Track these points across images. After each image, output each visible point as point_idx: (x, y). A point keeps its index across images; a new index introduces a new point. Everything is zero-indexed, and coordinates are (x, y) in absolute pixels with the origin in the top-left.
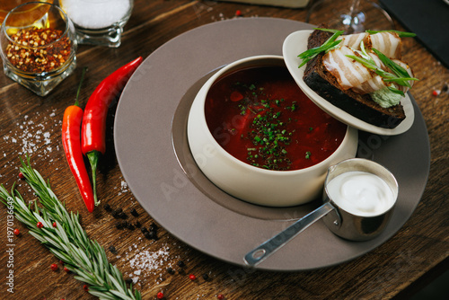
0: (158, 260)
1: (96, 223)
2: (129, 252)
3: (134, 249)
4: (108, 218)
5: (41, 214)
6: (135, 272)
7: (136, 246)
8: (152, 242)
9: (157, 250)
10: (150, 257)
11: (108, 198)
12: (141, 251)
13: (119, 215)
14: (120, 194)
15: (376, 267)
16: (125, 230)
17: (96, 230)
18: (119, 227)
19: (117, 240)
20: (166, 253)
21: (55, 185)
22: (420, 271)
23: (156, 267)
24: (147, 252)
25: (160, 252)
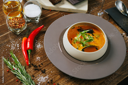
0: (45, 79)
1: (29, 69)
2: (38, 77)
3: (39, 76)
4: (32, 67)
5: (14, 66)
6: (39, 83)
7: (39, 75)
8: (44, 74)
9: (45, 76)
10: (43, 78)
11: (33, 62)
12: (41, 76)
13: (35, 66)
14: (36, 61)
15: (104, 82)
16: (37, 71)
17: (29, 70)
18: (35, 70)
19: (35, 73)
20: (48, 77)
21: (19, 58)
22: (116, 83)
23: (45, 81)
24: (42, 77)
25: (46, 77)
